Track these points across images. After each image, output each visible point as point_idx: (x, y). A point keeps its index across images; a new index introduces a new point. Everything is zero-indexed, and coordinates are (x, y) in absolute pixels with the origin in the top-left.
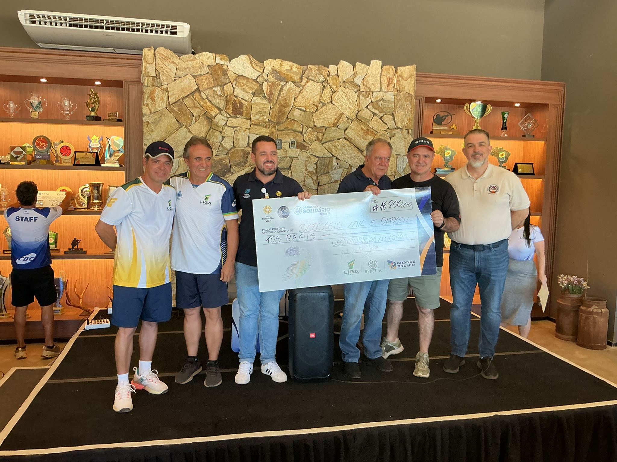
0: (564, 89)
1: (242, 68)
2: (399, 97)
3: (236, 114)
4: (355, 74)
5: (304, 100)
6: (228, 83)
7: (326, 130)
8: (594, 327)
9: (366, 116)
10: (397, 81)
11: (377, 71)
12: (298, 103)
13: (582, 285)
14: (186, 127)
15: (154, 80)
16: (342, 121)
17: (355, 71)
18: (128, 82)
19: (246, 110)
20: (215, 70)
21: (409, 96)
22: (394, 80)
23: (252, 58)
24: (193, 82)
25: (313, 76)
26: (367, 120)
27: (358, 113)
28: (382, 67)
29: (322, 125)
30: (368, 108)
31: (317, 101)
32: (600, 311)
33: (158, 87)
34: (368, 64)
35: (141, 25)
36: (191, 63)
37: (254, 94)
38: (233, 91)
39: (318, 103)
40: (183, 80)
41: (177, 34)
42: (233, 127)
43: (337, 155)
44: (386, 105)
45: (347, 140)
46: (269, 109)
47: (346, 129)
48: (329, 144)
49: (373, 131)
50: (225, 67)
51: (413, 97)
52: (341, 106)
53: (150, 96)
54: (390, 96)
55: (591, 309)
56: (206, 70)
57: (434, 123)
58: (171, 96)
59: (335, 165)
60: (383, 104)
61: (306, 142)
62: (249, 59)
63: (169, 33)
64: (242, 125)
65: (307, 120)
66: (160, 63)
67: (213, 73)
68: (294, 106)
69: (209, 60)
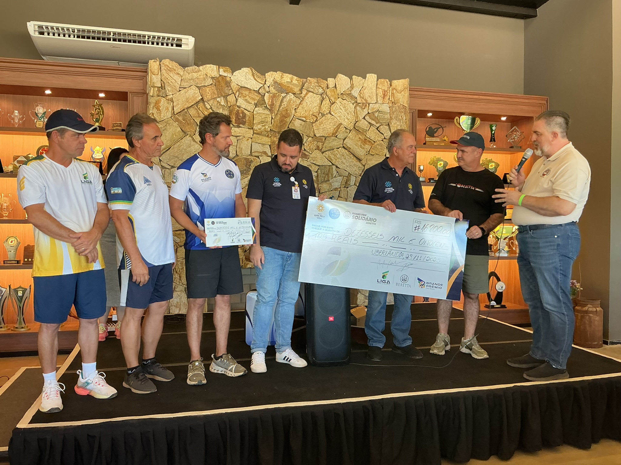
0: (547, 102)
1: (245, 80)
2: (394, 109)
3: (239, 124)
4: (352, 87)
5: (304, 111)
6: (231, 94)
7: (325, 139)
8: (590, 326)
9: (363, 126)
10: (392, 93)
11: (373, 84)
12: (298, 114)
13: (575, 286)
14: (190, 136)
15: (159, 91)
16: (341, 131)
17: (352, 84)
18: (133, 93)
19: (249, 120)
20: (219, 82)
21: (403, 108)
22: (389, 93)
23: (254, 70)
24: (198, 93)
25: (312, 88)
26: (365, 131)
27: (355, 124)
28: (377, 80)
29: (322, 135)
30: (365, 119)
31: (317, 112)
32: (595, 310)
33: (163, 97)
34: (365, 77)
35: (147, 37)
36: (195, 75)
37: (256, 105)
38: (236, 102)
39: (318, 113)
40: (188, 91)
41: (182, 46)
42: (237, 137)
43: (336, 164)
44: (382, 116)
45: (346, 149)
46: (271, 119)
47: (345, 139)
48: (328, 153)
49: (371, 140)
50: (228, 79)
51: (407, 109)
52: (339, 117)
53: (155, 105)
54: (385, 108)
55: (586, 308)
56: (210, 81)
57: (427, 135)
58: (176, 106)
59: (335, 173)
60: (379, 115)
61: (307, 151)
62: (251, 72)
63: (174, 45)
64: (244, 135)
65: (307, 129)
66: (166, 75)
67: (217, 84)
68: (294, 117)
69: (213, 72)
